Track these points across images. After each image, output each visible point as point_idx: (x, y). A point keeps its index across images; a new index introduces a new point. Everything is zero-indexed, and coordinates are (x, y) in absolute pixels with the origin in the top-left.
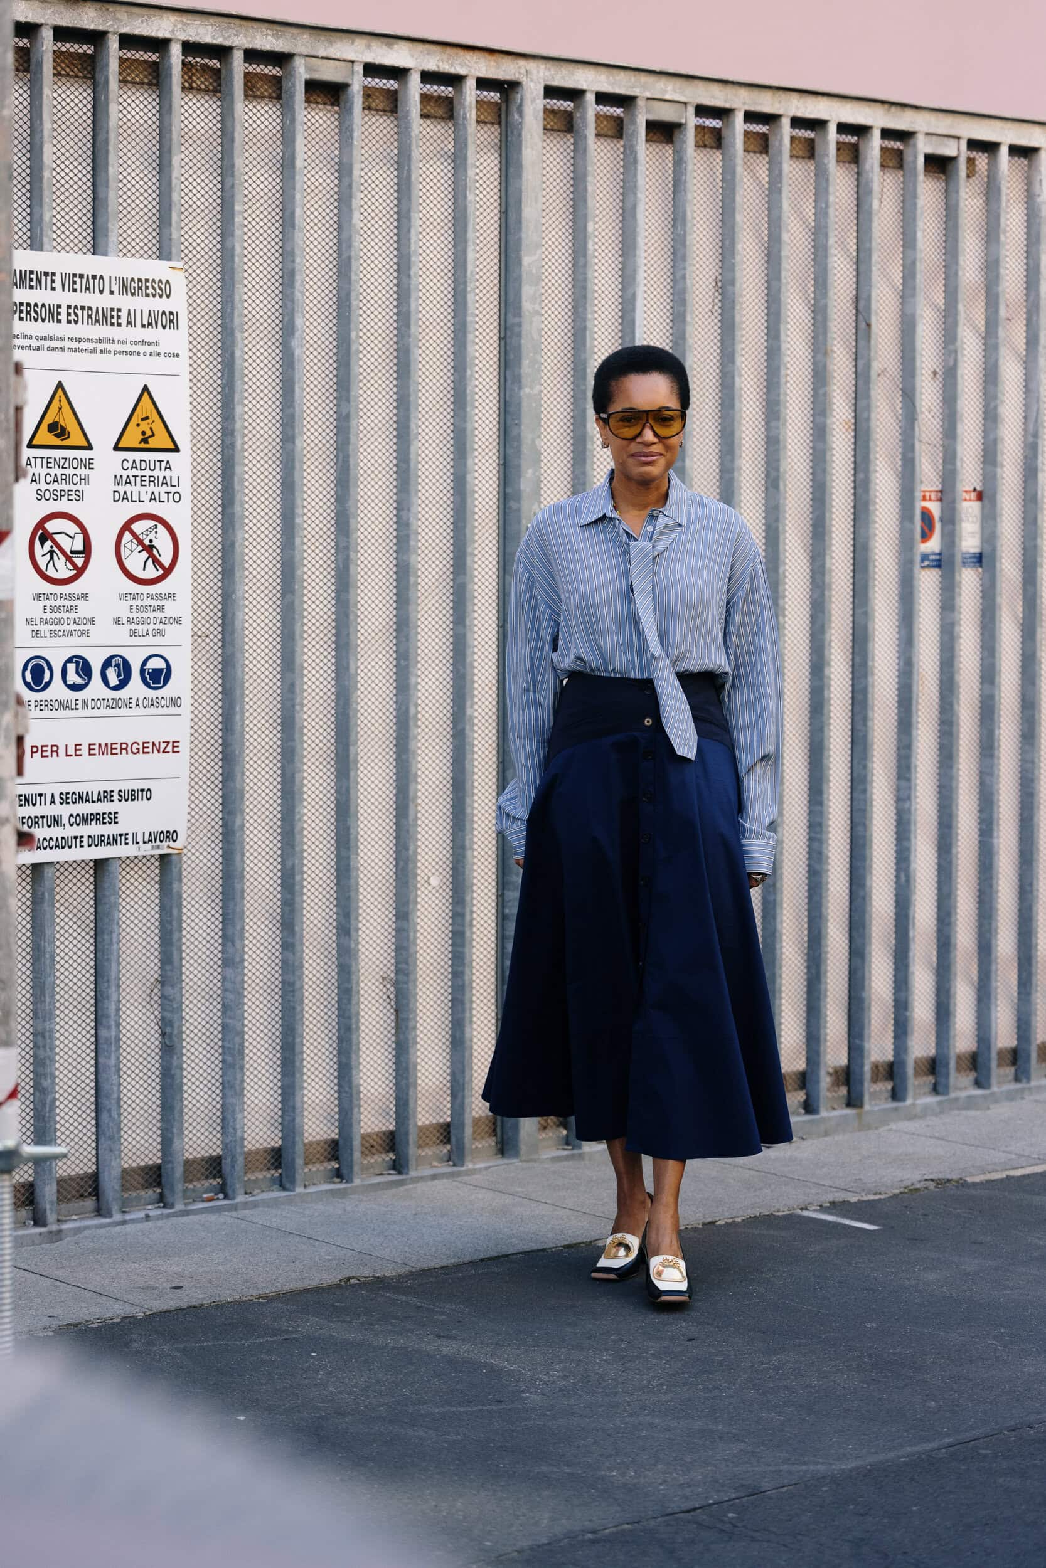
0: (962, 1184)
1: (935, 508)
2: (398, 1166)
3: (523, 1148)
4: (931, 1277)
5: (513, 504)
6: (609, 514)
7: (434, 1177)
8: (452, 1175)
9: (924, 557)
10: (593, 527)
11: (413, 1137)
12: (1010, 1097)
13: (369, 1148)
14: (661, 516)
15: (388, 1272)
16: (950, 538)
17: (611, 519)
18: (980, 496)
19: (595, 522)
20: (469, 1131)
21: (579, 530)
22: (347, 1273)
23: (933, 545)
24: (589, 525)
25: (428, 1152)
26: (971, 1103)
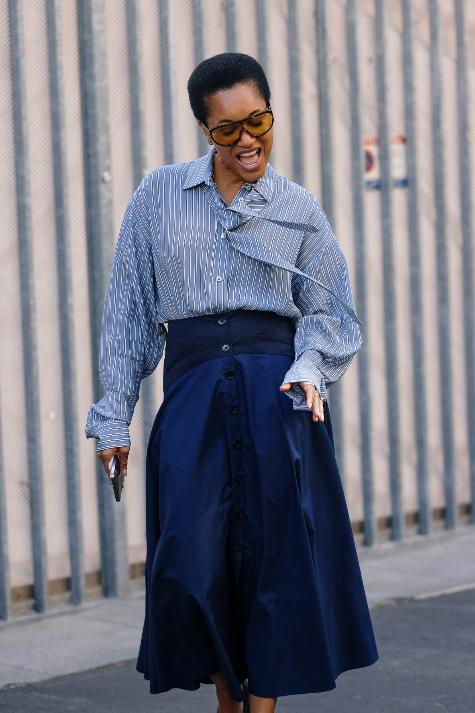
0: (412, 600)
1: (374, 150)
2: (37, 608)
3: (120, 591)
4: (396, 663)
5: (92, 161)
6: (208, 183)
7: (61, 614)
8: (73, 612)
9: (369, 183)
10: (192, 192)
11: (46, 588)
12: (442, 540)
13: (17, 596)
14: (253, 190)
15: (34, 679)
16: (385, 169)
17: (210, 187)
18: (404, 140)
19: (195, 187)
20: (83, 582)
21: (181, 193)
22: (7, 682)
23: (374, 175)
24: (190, 189)
25: (56, 597)
26: (416, 546)
